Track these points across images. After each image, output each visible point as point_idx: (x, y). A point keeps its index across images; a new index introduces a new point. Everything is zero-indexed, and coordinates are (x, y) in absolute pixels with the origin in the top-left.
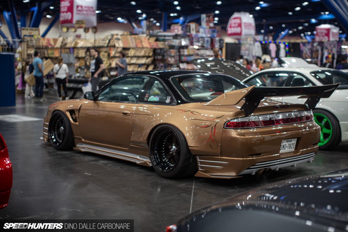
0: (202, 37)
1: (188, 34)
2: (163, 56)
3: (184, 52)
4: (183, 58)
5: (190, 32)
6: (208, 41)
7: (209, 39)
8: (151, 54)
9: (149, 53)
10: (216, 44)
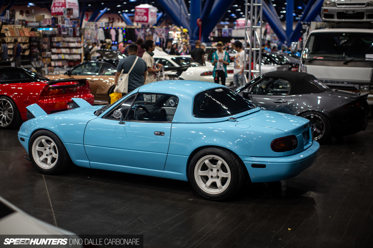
0: (67, 27)
1: (57, 25)
2: (39, 42)
3: (54, 39)
4: (54, 44)
5: (58, 23)
6: (71, 30)
7: (72, 29)
8: (28, 41)
9: (25, 40)
10: (77, 32)
